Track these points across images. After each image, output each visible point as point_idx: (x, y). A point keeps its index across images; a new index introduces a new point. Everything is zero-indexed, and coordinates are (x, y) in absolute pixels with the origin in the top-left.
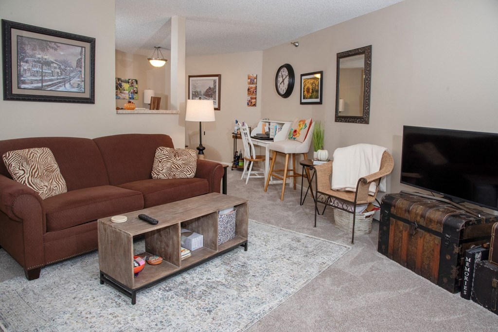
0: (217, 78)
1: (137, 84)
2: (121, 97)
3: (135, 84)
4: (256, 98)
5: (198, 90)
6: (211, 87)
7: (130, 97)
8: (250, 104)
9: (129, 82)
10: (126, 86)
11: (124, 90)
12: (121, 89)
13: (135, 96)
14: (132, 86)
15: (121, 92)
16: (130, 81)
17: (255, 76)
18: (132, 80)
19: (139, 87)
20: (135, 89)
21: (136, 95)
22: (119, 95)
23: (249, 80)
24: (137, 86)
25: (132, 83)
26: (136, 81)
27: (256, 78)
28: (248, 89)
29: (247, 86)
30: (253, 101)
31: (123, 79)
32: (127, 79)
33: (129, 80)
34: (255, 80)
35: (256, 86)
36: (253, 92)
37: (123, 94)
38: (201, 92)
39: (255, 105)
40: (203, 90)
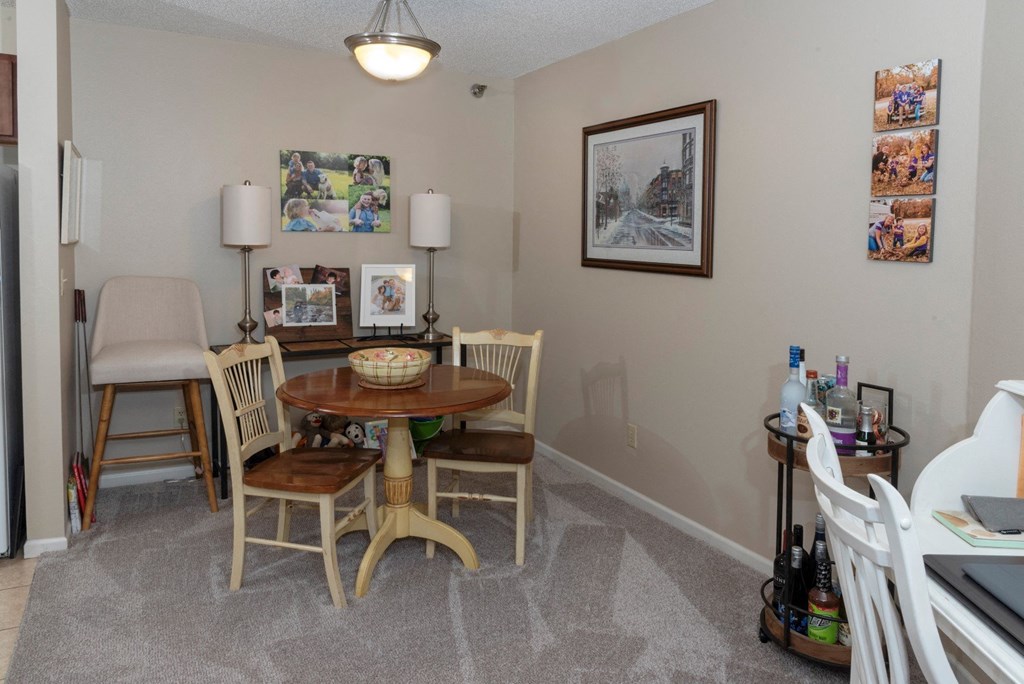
0: (696, 122)
1: (387, 172)
2: (316, 224)
3: (378, 173)
4: (929, 212)
5: (620, 186)
6: (673, 167)
7: (358, 221)
8: (887, 245)
9: (351, 168)
10: (338, 182)
11: (330, 197)
12: (315, 193)
13: (380, 219)
14: (368, 182)
15: (313, 206)
16: (356, 162)
17: (928, 70)
18: (367, 159)
19: (397, 183)
20: (377, 193)
21: (382, 214)
22: (308, 218)
23: (884, 105)
24: (386, 182)
25: (367, 170)
26: (386, 165)
27: (934, 83)
28: (878, 161)
29: (868, 142)
30: (912, 226)
31: (323, 155)
32: (344, 156)
33: (353, 157)
34: (931, 95)
35: (935, 134)
36: (913, 174)
37: (323, 215)
38: (627, 193)
39: (922, 253)
40: (637, 186)
